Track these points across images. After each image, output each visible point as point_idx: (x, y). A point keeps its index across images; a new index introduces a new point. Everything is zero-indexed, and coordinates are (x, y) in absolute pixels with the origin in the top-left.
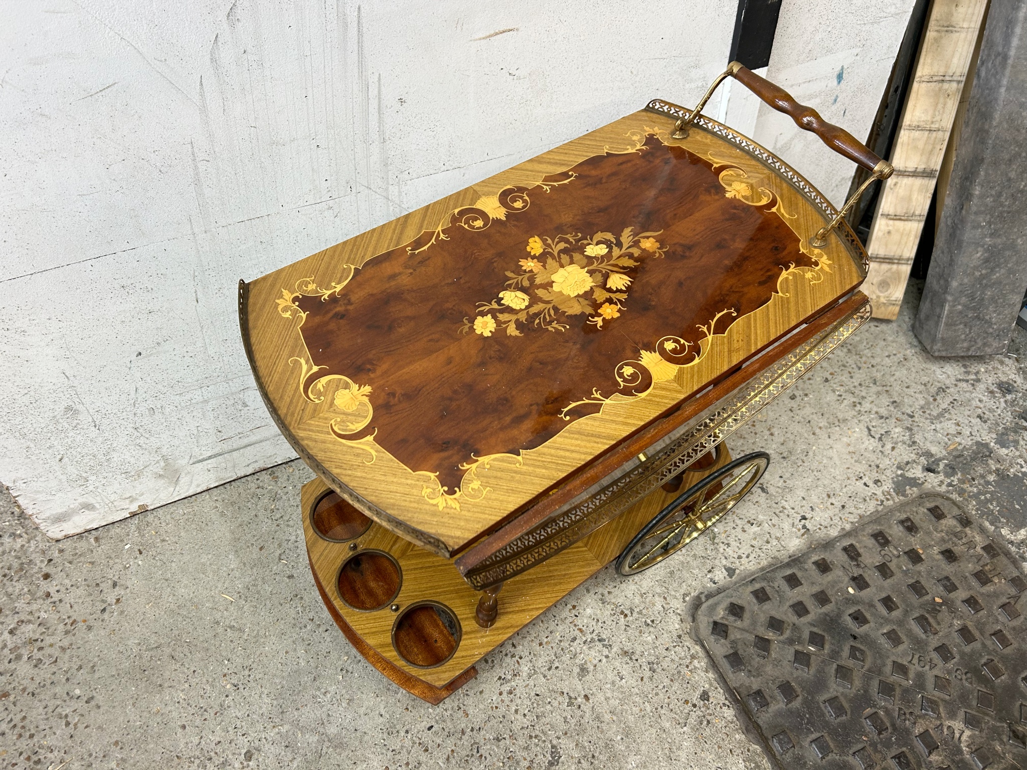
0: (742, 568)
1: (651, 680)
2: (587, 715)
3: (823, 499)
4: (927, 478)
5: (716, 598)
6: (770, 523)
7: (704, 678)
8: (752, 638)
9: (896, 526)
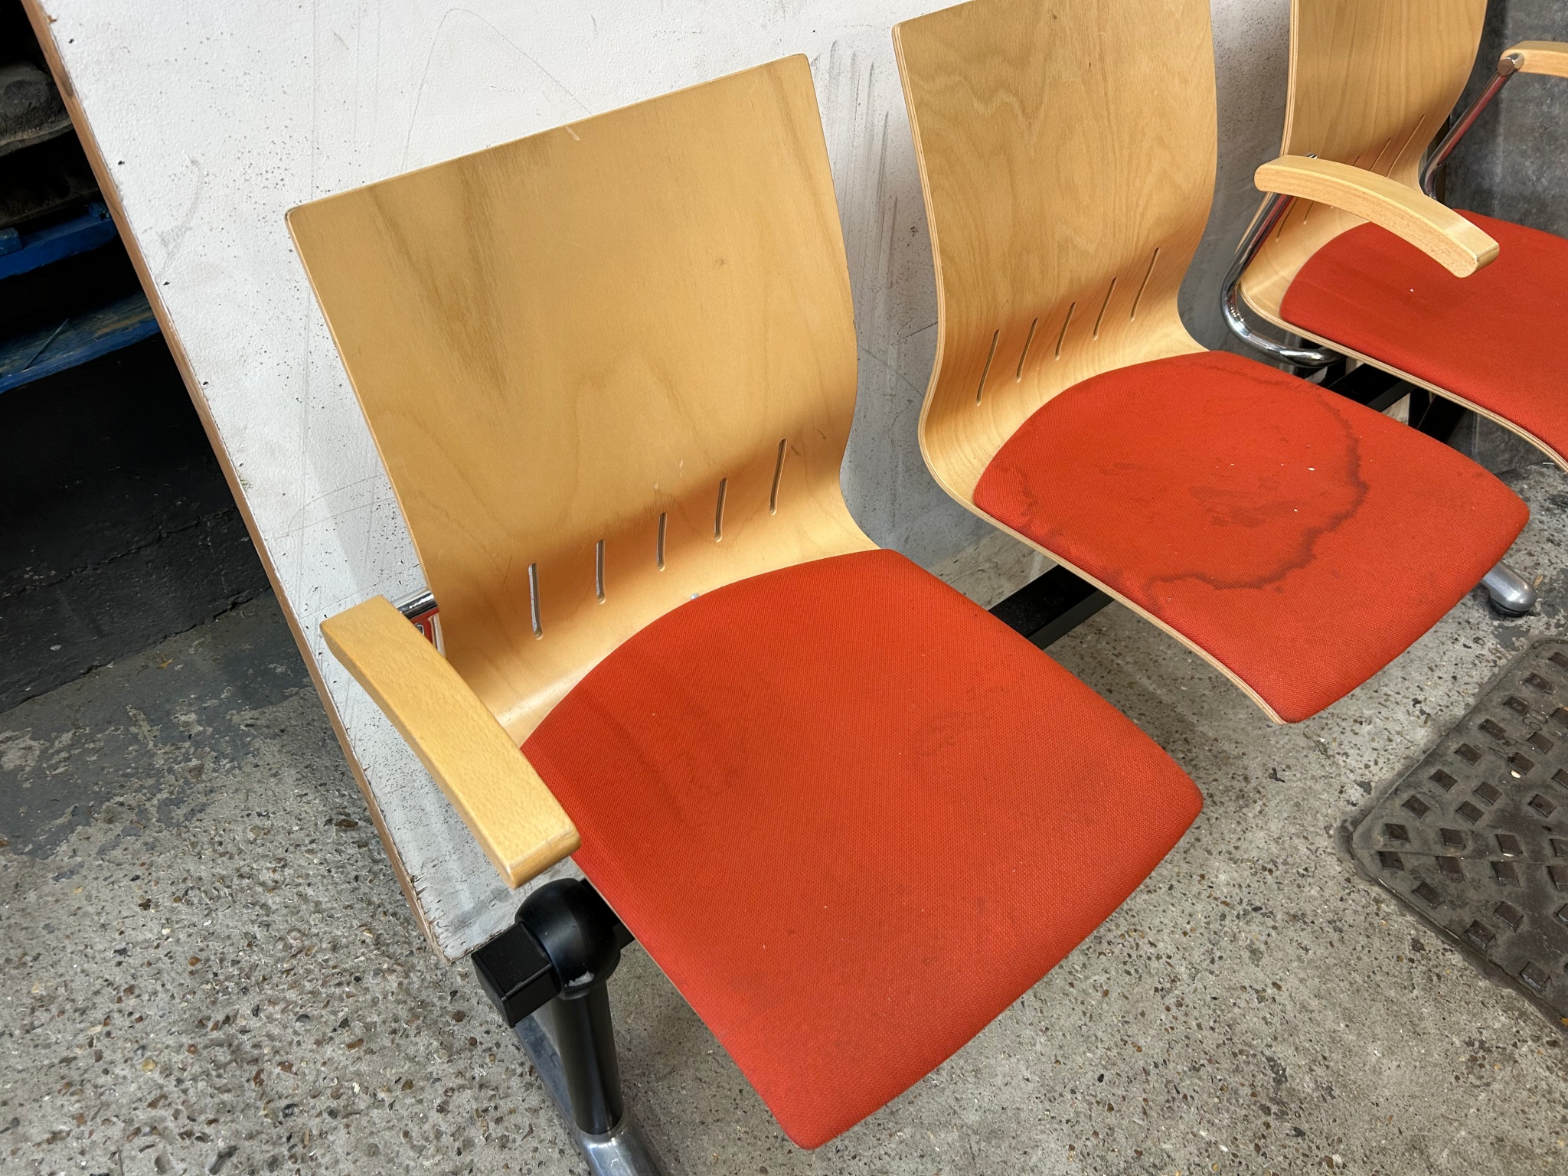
0: (1376, 779)
1: (1343, 942)
2: (1289, 1008)
3: (1426, 674)
4: (1530, 623)
5: (1364, 823)
6: (1379, 715)
7: (1406, 924)
8: (1432, 861)
9: (1524, 687)
